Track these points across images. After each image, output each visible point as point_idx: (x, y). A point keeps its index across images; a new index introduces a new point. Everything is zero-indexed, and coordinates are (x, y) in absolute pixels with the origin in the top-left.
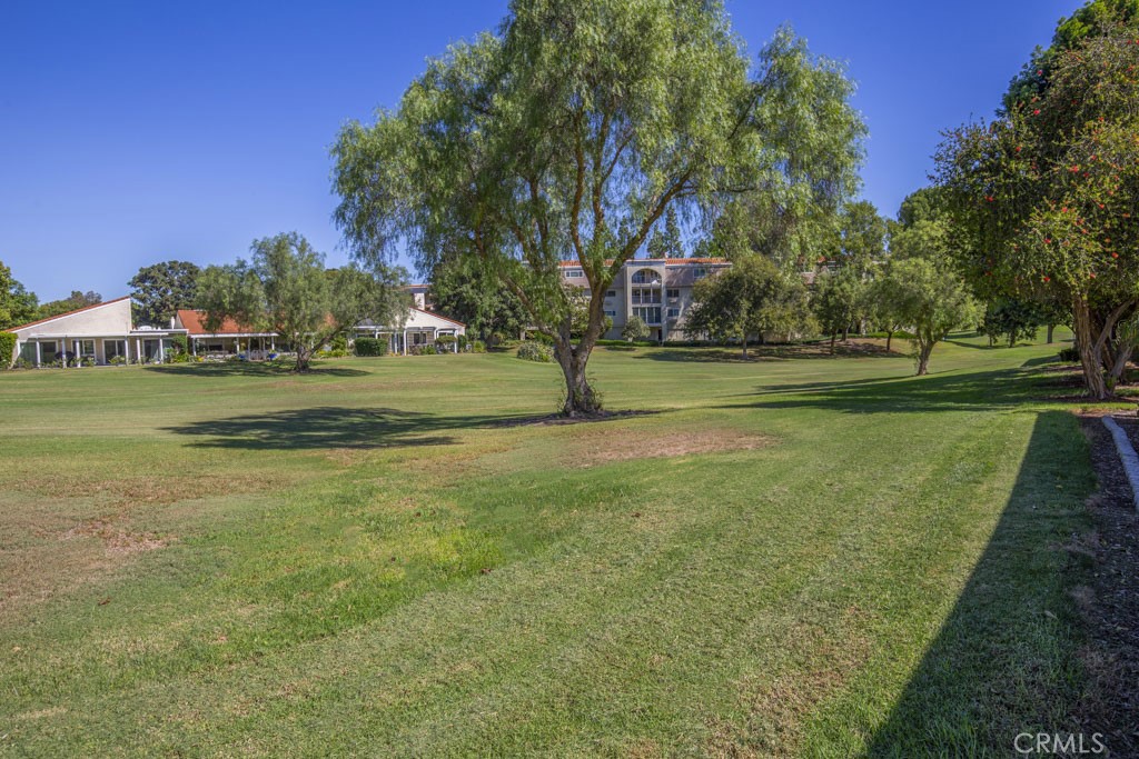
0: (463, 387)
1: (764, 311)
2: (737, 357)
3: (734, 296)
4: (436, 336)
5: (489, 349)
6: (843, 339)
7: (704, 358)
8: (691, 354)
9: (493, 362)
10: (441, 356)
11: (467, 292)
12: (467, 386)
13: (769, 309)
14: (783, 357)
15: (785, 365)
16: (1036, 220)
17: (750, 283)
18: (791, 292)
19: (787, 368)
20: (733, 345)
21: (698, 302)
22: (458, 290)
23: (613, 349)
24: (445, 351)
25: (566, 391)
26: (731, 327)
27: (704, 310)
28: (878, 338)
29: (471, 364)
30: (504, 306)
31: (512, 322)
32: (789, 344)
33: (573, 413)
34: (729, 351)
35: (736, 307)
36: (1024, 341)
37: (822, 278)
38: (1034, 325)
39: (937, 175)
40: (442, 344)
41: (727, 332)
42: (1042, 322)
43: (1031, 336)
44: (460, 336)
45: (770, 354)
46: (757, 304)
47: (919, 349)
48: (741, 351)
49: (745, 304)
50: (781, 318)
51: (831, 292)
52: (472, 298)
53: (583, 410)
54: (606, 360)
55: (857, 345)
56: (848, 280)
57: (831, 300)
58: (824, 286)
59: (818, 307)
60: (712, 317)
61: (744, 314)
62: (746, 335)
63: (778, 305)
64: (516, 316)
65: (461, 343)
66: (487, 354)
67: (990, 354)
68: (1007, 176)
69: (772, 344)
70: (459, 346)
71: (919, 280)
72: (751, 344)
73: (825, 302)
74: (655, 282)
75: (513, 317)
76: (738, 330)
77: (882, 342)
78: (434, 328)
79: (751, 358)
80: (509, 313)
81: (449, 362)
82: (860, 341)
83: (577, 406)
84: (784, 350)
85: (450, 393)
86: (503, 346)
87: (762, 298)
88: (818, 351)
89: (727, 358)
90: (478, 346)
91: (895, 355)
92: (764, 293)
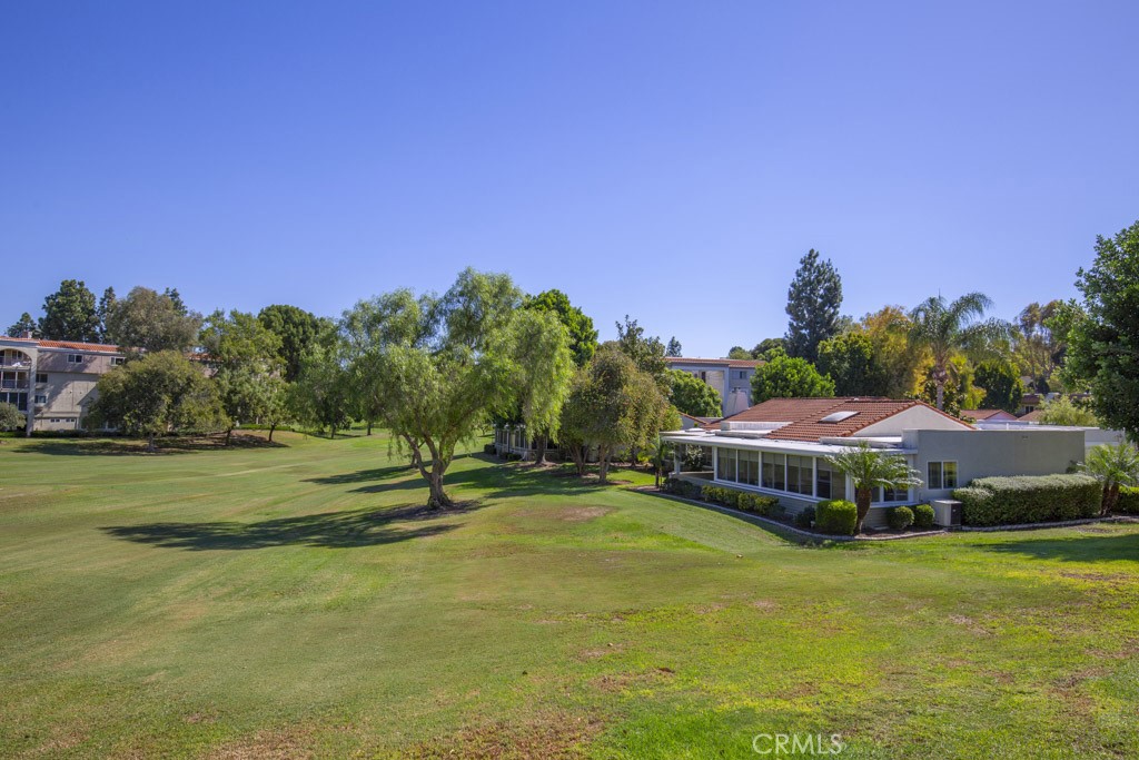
1: (185, 406)
3: (154, 390)
13: (188, 403)
17: (172, 379)
35: (155, 400)
36: (341, 432)
46: (176, 399)
49: (167, 399)
50: (200, 414)
51: (234, 392)
55: (239, 436)
61: (164, 409)
74: (16, 365)
79: (157, 451)
87: (181, 394)
91: (280, 446)
92: (184, 391)
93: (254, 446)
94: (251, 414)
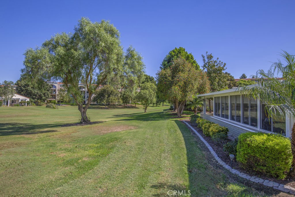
0: (36, 116)
1: (111, 98)
2: (104, 108)
3: (104, 94)
4: (20, 101)
5: (37, 105)
6: (126, 104)
7: (96, 108)
8: (93, 107)
9: (39, 109)
10: (21, 107)
11: (30, 89)
12: (38, 116)
13: (112, 97)
14: (114, 108)
15: (115, 110)
16: (173, 87)
17: (108, 91)
18: (116, 94)
19: (116, 111)
20: (103, 105)
21: (95, 95)
22: (27, 88)
23: (72, 106)
24: (23, 105)
25: (81, 118)
26: (103, 101)
27: (97, 97)
28: (133, 104)
29: (32, 109)
30: (42, 93)
31: (44, 98)
32: (115, 105)
33: (83, 123)
34: (102, 106)
35: (104, 96)
36: (158, 105)
37: (123, 91)
38: (160, 102)
39: (156, 77)
40: (22, 103)
41: (102, 102)
42: (162, 102)
43: (160, 104)
44: (27, 101)
45: (111, 107)
46: (109, 96)
47: (145, 107)
48: (105, 107)
49: (107, 96)
50: (114, 99)
51: (124, 94)
52: (31, 91)
53: (86, 122)
54: (71, 108)
55: (129, 106)
56: (128, 92)
57: (125, 96)
58: (123, 93)
59: (122, 97)
60: (99, 98)
61: (106, 98)
62: (106, 103)
63: (114, 96)
64: (45, 96)
65: (28, 103)
66: (36, 106)
67: (154, 108)
68: (168, 79)
69: (111, 105)
70: (27, 104)
71: (146, 94)
72: (107, 105)
73: (123, 96)
74: (84, 89)
75: (44, 96)
76: (104, 102)
77: (134, 105)
78: (20, 99)
79: (107, 108)
80: (43, 95)
81: (25, 109)
82: (130, 105)
83: (84, 121)
84: (114, 107)
85: (34, 118)
86: (40, 104)
87: (110, 95)
88: (121, 107)
89: (102, 108)
90: (33, 104)
91: (138, 108)
92: (111, 94)
93: (131, 108)
94: (128, 100)
